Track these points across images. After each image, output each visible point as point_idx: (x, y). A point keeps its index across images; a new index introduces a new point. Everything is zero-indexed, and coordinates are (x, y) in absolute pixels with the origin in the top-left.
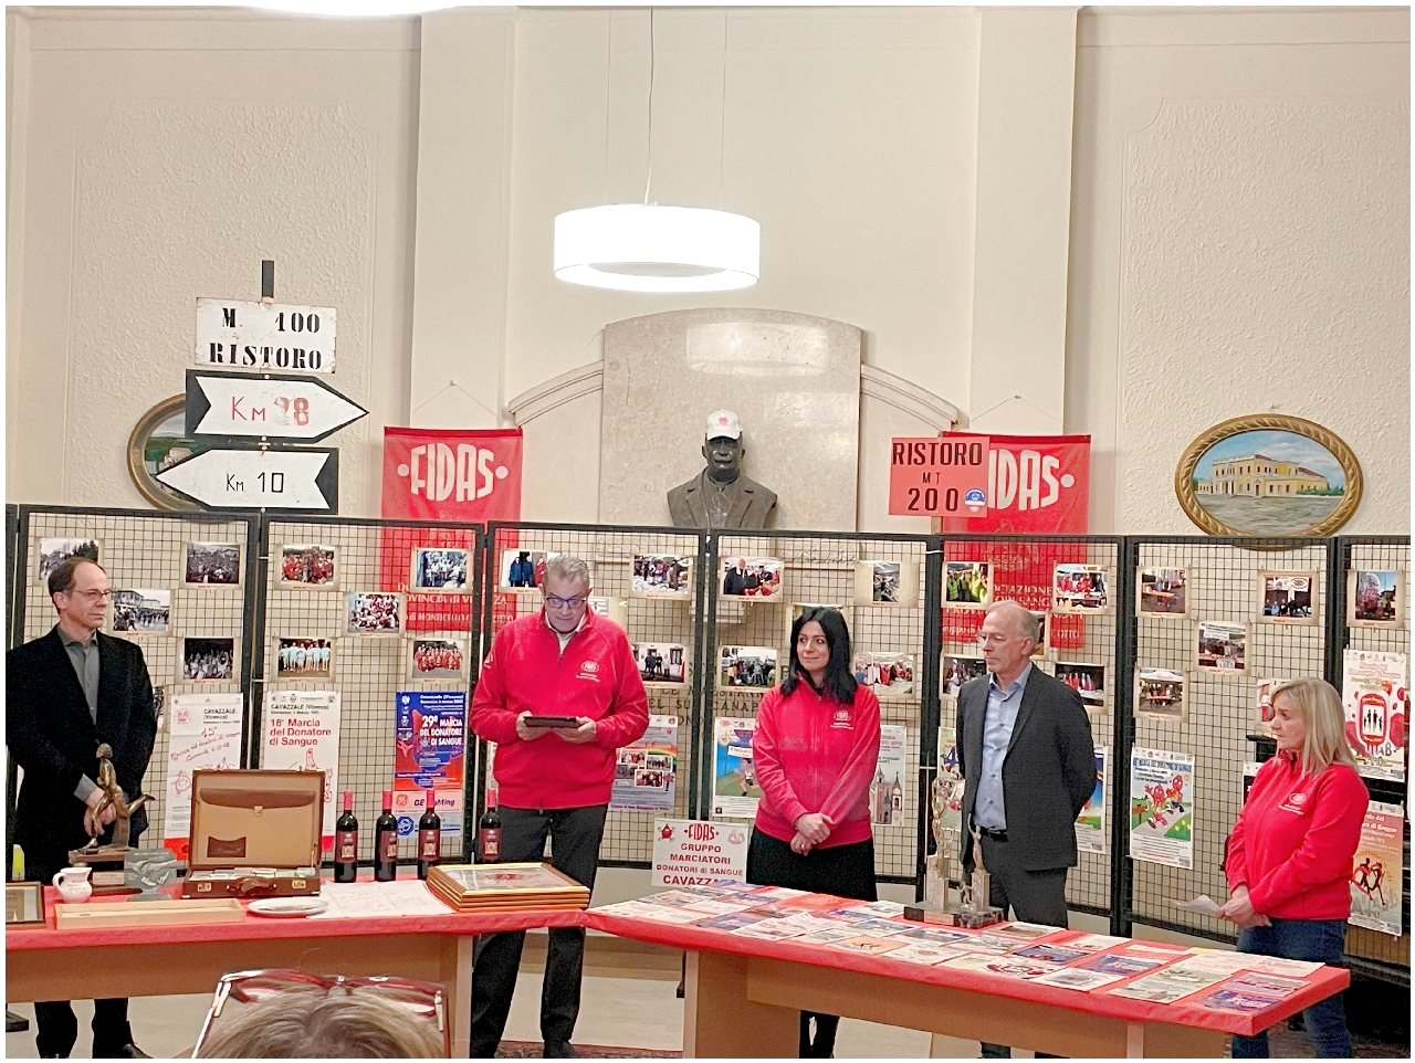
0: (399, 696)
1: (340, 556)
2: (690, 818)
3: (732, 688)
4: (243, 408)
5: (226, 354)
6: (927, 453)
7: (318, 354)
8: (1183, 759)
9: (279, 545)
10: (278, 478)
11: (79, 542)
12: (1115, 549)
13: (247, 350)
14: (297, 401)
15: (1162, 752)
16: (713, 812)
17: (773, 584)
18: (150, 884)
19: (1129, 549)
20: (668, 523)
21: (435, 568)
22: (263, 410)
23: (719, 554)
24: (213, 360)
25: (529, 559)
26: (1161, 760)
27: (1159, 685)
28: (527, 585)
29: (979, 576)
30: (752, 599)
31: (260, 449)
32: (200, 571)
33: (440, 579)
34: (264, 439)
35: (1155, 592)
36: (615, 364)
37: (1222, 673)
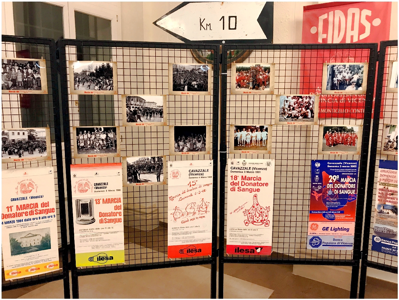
0: (313, 162)
1: (274, 70)
10: (233, 20)
21: (340, 77)
32: (182, 83)
33: (343, 84)
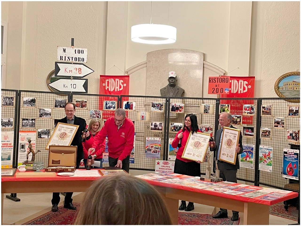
1: (88, 102)
2: (163, 160)
3: (173, 132)
4: (67, 70)
5: (64, 58)
6: (216, 80)
7: (83, 58)
8: (270, 148)
9: (75, 100)
10: (75, 85)
11: (32, 98)
12: (257, 101)
13: (68, 57)
14: (79, 69)
15: (266, 146)
16: (168, 159)
17: (182, 109)
18: (38, 169)
19: (260, 101)
20: (160, 96)
21: (108, 105)
22: (72, 70)
23: (170, 102)
24: (61, 60)
25: (129, 103)
26: (266, 148)
27: (266, 131)
28: (128, 109)
29: (227, 107)
30: (177, 112)
31: (71, 79)
32: (58, 105)
33: (110, 107)
34: (72, 77)
35: (265, 111)
36: (149, 61)
37: (279, 128)
